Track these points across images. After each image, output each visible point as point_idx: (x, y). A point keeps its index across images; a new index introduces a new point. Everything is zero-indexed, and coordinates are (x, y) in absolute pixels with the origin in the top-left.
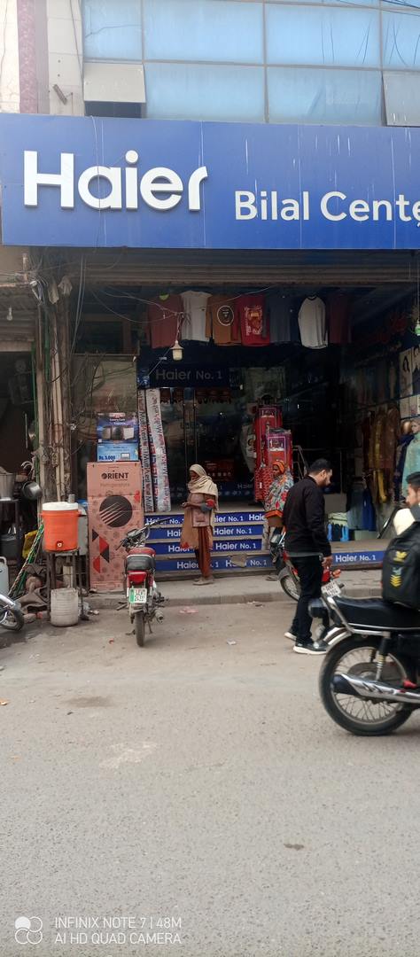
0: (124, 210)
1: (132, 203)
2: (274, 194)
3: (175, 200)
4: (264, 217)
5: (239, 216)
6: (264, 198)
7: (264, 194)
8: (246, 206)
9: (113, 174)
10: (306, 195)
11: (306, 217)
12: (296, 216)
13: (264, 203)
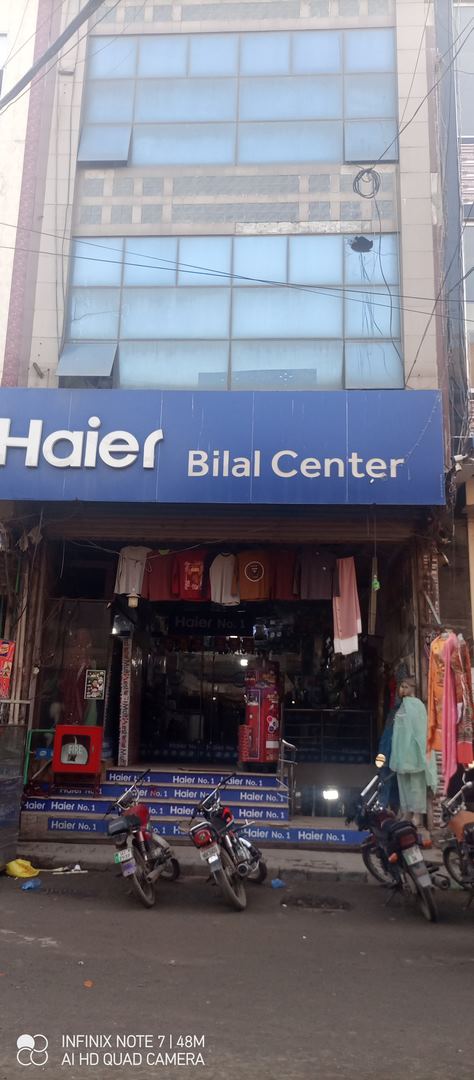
0: (82, 468)
1: (90, 462)
2: (226, 454)
3: (130, 459)
4: (216, 473)
5: (191, 473)
6: (216, 457)
7: (216, 453)
8: (198, 463)
9: (76, 438)
10: (257, 454)
11: (257, 473)
12: (247, 473)
13: (216, 462)
